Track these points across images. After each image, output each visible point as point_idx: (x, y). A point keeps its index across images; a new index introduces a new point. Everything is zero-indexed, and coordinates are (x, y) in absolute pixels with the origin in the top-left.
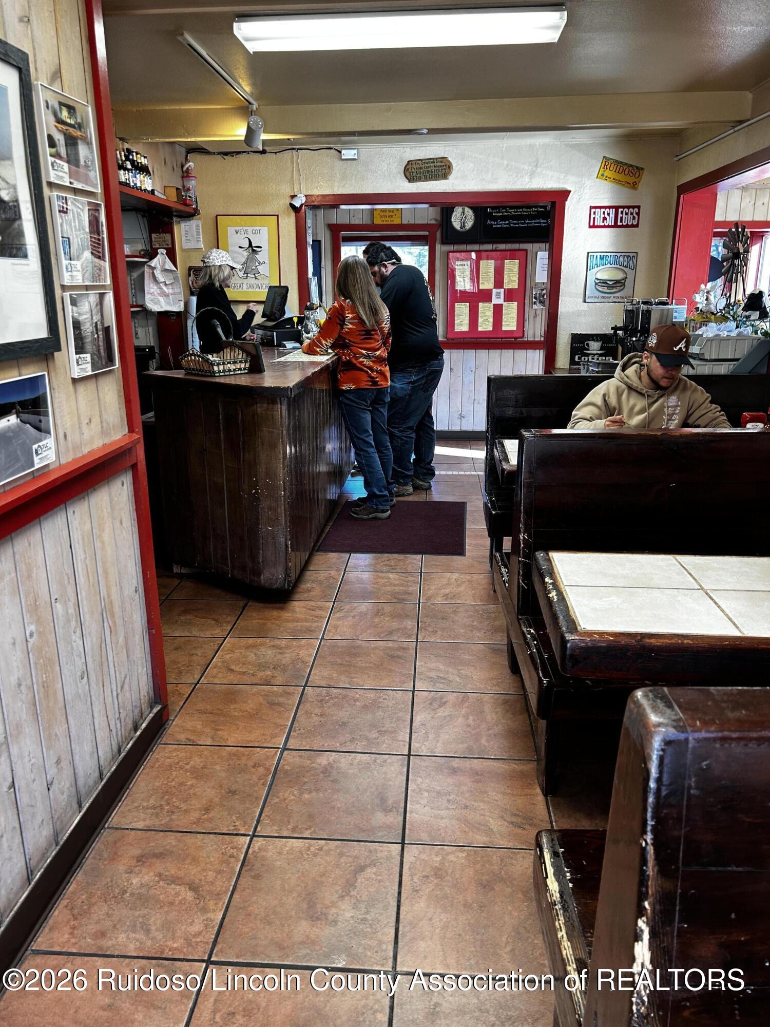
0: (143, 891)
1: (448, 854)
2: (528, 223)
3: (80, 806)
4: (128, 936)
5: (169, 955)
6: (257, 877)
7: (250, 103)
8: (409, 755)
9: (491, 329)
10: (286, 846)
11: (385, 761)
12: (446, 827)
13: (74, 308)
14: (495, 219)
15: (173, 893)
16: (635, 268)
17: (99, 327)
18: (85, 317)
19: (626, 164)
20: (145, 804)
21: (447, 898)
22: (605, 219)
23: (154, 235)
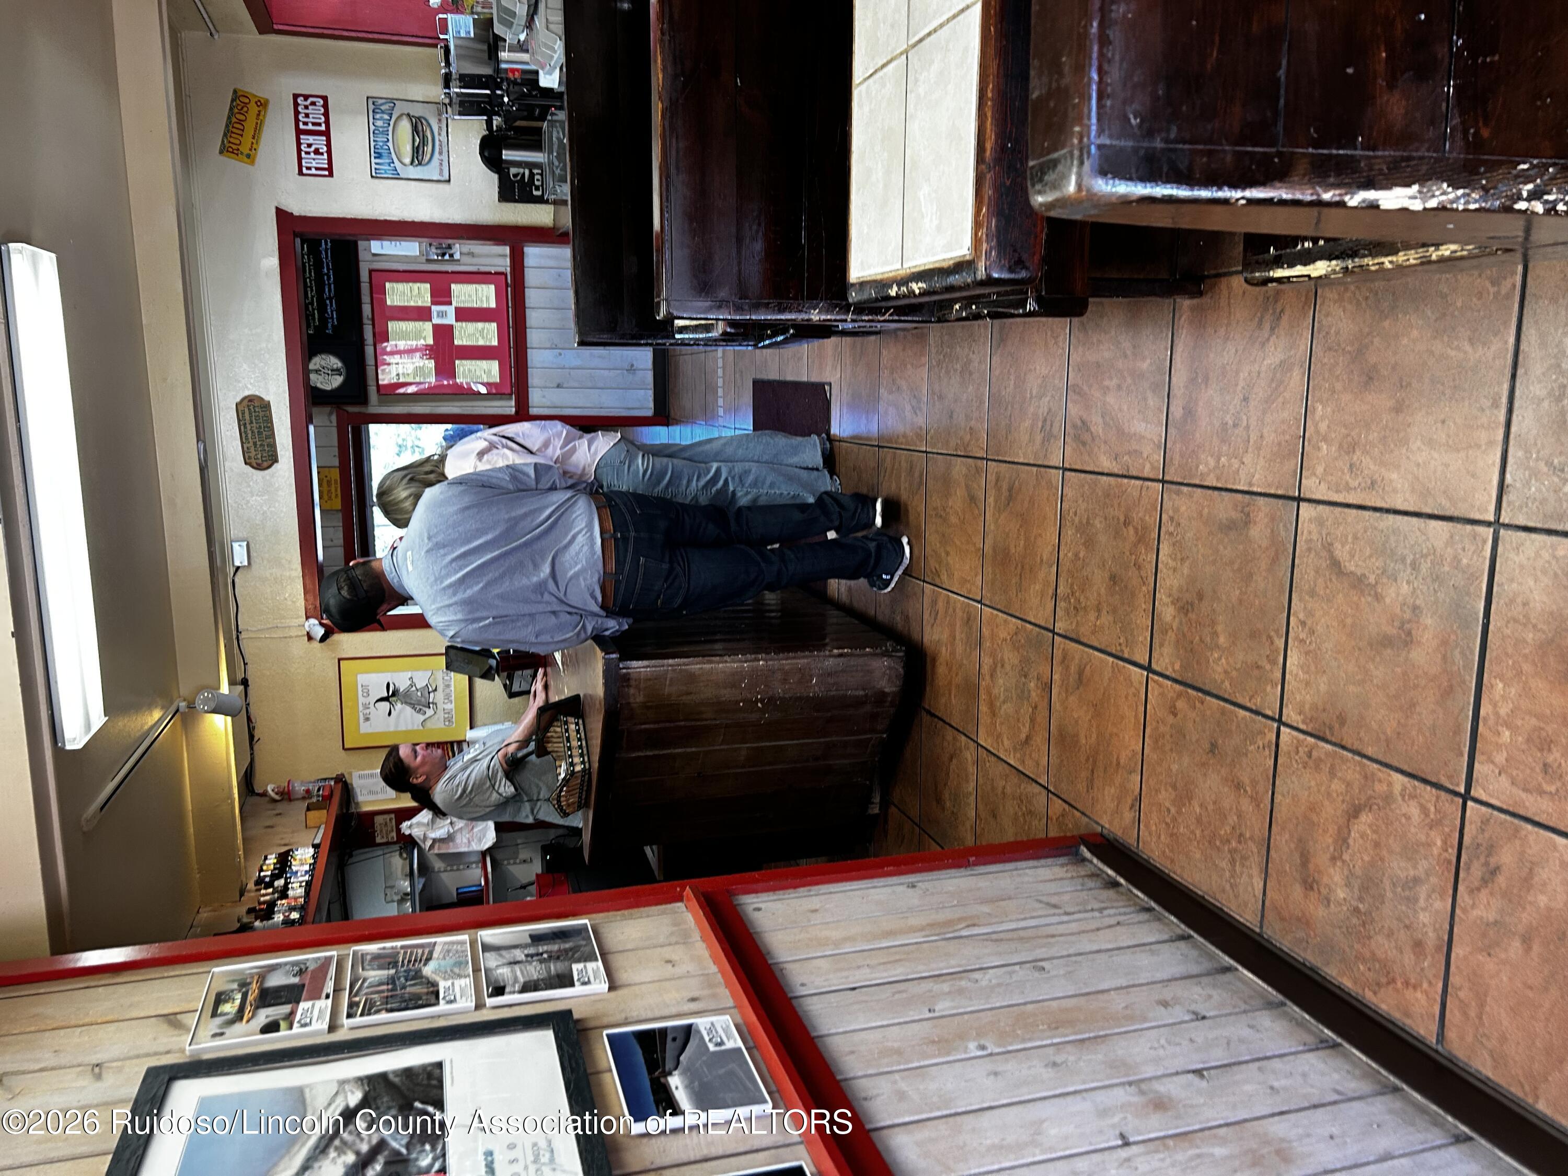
0: (1356, 884)
1: (1317, 432)
2: (328, 269)
3: (1228, 969)
4: (1422, 909)
5: (1453, 852)
6: (1342, 720)
7: (177, 711)
8: (1163, 481)
9: (494, 325)
10: (1297, 675)
11: (1172, 519)
12: (1275, 432)
13: (507, 990)
14: (323, 320)
15: (1361, 841)
16: (392, 101)
17: (532, 950)
18: (519, 973)
19: (229, 118)
20: (1227, 874)
21: (1385, 437)
22: (317, 152)
23: (379, 840)
